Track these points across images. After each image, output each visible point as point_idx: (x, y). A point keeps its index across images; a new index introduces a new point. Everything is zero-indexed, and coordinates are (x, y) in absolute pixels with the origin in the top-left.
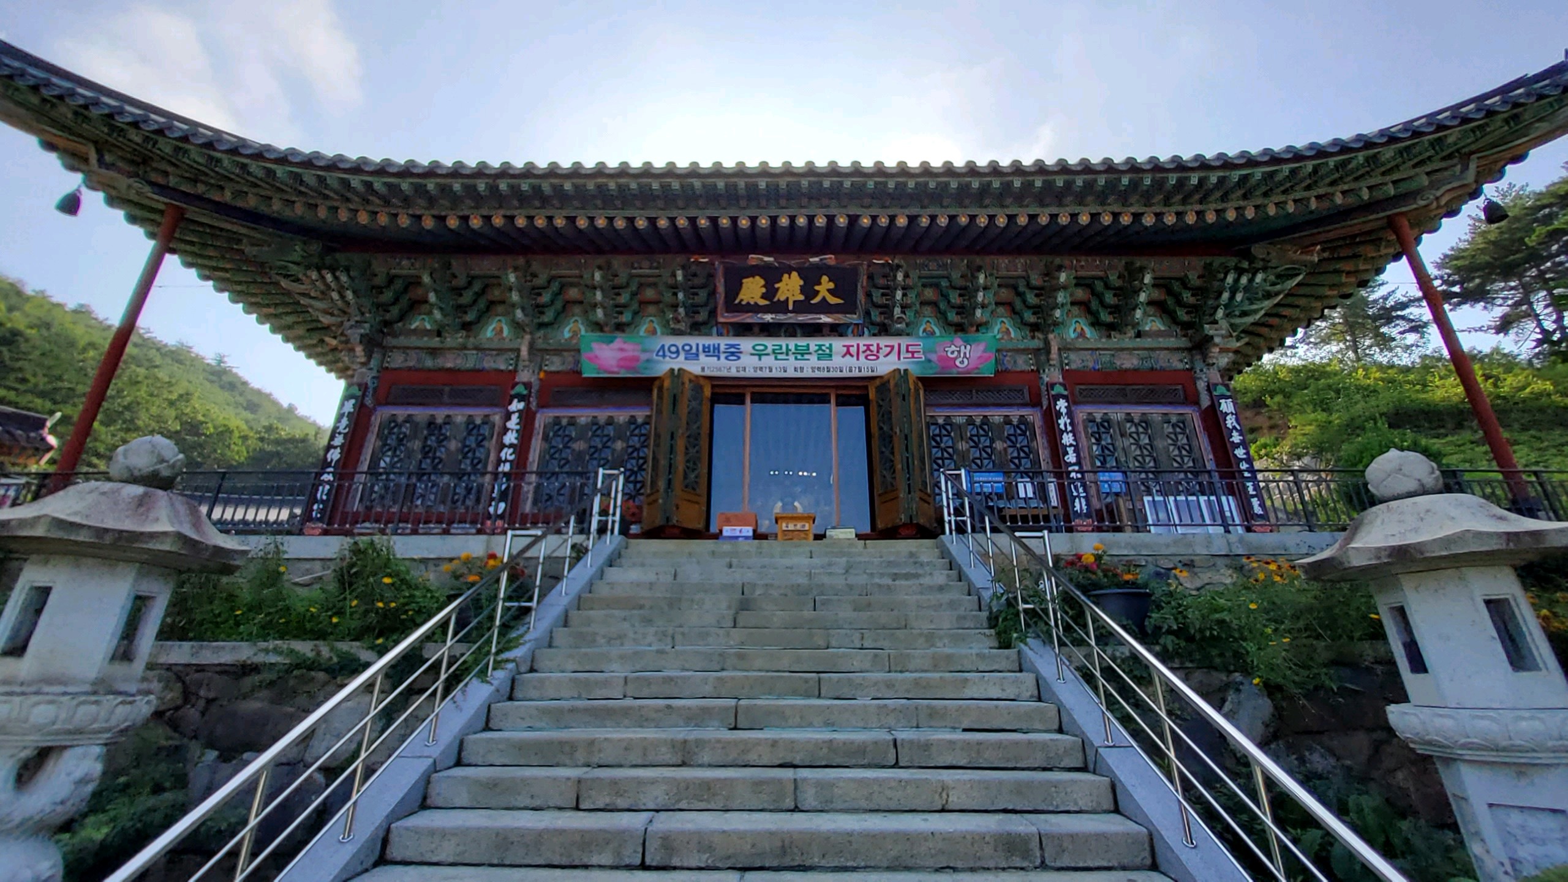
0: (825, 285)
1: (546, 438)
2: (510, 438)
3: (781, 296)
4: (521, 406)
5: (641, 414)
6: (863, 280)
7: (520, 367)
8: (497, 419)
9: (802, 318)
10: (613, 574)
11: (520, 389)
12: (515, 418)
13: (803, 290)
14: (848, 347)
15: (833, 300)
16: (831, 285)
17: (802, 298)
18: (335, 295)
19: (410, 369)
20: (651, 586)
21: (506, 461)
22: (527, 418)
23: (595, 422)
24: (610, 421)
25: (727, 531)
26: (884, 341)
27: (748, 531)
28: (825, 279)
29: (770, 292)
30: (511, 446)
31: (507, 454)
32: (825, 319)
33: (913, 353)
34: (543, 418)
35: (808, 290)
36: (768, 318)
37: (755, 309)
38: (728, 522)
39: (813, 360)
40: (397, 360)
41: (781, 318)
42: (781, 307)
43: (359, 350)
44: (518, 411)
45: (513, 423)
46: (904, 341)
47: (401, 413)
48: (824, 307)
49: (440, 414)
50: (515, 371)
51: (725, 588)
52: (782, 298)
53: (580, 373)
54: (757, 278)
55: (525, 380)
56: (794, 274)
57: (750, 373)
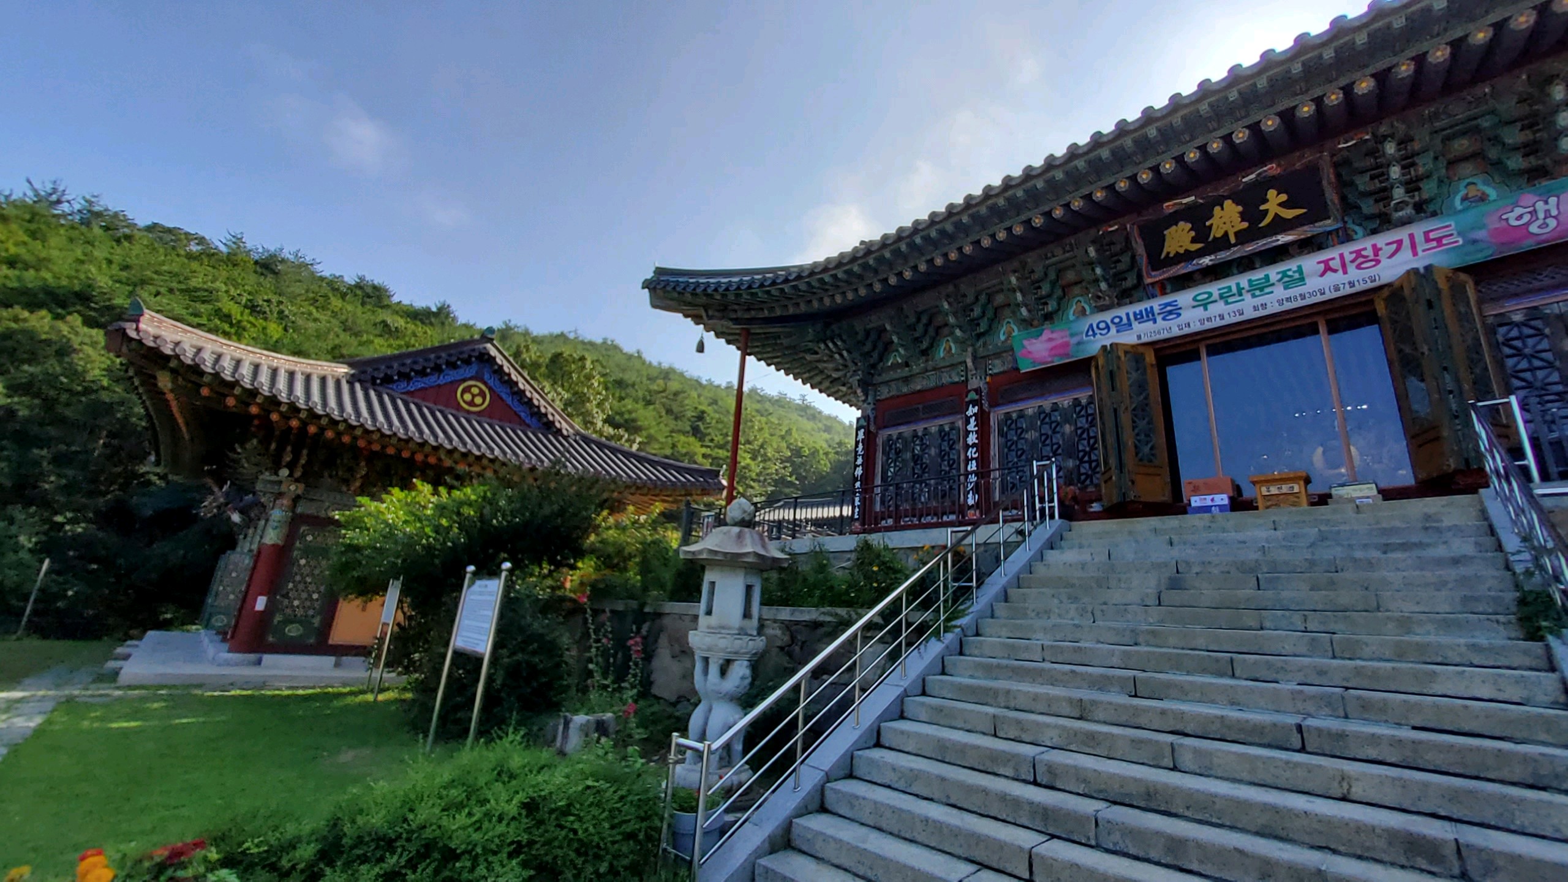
0: (1274, 203)
1: (1001, 434)
2: (972, 439)
3: (1216, 233)
4: (976, 410)
5: (1083, 396)
6: (1328, 175)
7: (970, 377)
8: (960, 424)
9: (1250, 248)
10: (1051, 556)
11: (973, 396)
12: (972, 420)
13: (1243, 217)
14: (1326, 262)
15: (1289, 214)
16: (1284, 197)
17: (1245, 225)
18: (837, 356)
19: (892, 398)
20: (1083, 566)
21: (972, 459)
22: (983, 419)
23: (1041, 410)
24: (1055, 407)
25: (1196, 501)
26: (1381, 240)
27: (1223, 499)
28: (1272, 193)
29: (1201, 233)
30: (974, 445)
31: (972, 453)
32: (1283, 239)
33: (1439, 240)
34: (995, 417)
35: (1252, 213)
36: (1206, 261)
37: (1188, 256)
38: (1196, 491)
39: (1279, 292)
40: (884, 393)
41: (1223, 256)
42: (1223, 243)
43: (859, 391)
44: (975, 415)
45: (972, 426)
46: (1418, 230)
47: (894, 432)
48: (1280, 225)
49: (920, 428)
50: (967, 380)
51: (1158, 566)
52: (1219, 235)
53: (1017, 369)
54: (1181, 224)
55: (975, 387)
56: (1228, 203)
57: (1196, 327)
